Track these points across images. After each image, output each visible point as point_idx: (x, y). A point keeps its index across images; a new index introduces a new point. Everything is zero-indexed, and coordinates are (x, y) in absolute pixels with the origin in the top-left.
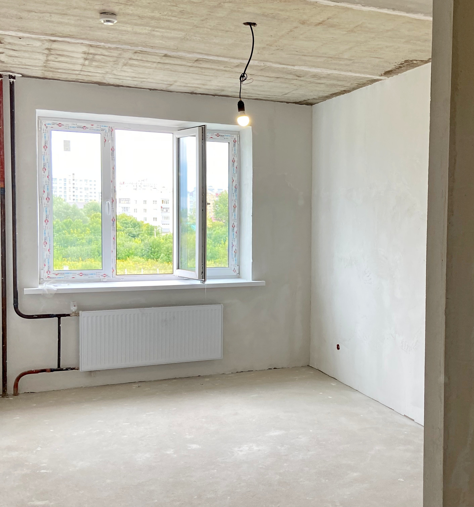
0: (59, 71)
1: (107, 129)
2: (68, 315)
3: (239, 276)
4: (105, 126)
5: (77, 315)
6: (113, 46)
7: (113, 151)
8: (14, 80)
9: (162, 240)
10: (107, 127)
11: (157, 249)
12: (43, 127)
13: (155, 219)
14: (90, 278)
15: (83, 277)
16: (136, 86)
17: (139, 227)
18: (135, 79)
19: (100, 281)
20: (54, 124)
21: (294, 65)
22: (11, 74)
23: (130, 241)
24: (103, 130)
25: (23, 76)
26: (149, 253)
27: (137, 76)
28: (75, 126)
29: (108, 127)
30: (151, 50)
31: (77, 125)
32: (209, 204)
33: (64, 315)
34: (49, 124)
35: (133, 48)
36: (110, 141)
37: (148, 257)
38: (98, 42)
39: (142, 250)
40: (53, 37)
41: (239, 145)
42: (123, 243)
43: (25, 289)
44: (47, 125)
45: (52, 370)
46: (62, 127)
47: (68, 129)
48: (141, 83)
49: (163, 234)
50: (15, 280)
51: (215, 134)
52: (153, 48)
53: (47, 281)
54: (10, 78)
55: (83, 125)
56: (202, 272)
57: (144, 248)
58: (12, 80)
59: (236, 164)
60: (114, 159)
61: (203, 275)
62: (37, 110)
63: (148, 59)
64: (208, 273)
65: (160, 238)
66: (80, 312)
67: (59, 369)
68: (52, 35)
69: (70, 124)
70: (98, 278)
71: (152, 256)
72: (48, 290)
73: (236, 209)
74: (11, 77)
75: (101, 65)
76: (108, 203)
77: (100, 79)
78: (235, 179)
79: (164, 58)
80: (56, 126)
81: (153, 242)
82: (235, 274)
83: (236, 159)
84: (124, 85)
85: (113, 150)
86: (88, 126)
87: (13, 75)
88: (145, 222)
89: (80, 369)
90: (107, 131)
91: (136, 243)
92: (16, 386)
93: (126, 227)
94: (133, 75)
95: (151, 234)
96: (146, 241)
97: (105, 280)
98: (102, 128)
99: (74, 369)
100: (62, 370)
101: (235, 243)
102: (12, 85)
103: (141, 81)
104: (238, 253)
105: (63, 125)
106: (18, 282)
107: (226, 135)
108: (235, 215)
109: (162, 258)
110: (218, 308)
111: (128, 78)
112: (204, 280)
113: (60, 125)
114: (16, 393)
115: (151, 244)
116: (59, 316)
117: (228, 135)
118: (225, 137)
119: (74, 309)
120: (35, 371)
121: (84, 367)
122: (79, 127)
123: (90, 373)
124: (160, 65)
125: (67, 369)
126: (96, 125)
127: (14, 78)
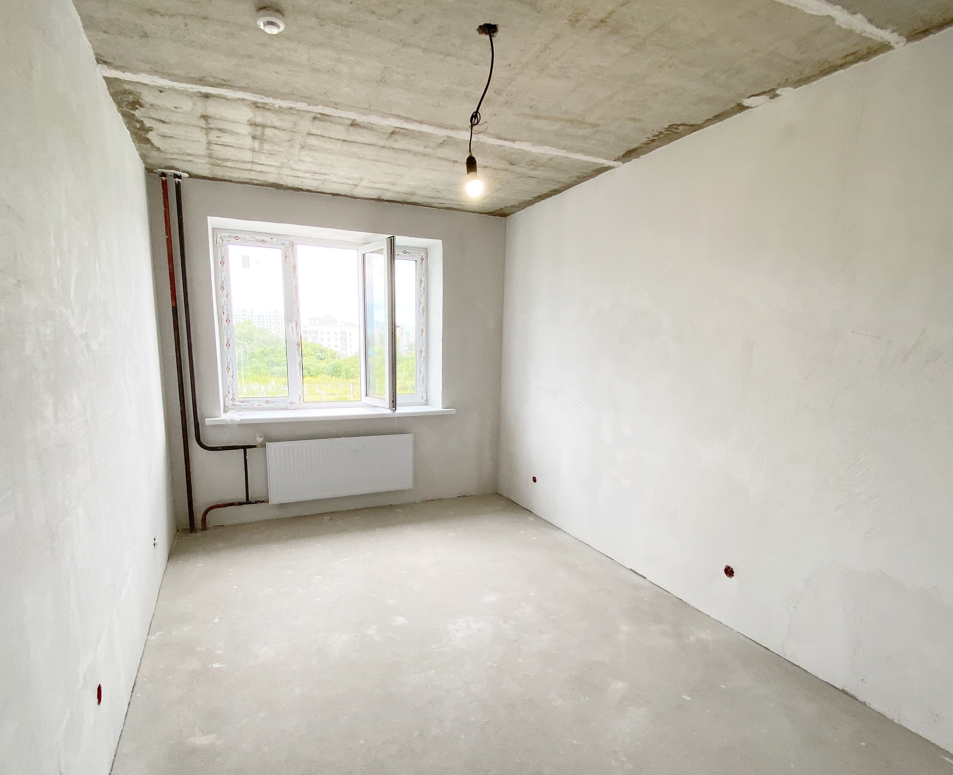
0: (228, 164)
1: (287, 243)
2: (255, 446)
3: (426, 403)
4: (285, 240)
5: (263, 446)
6: (285, 104)
7: (295, 269)
8: (180, 180)
9: (342, 362)
10: (288, 240)
11: (338, 369)
12: (219, 240)
13: (336, 346)
14: (277, 406)
15: (269, 405)
16: (317, 189)
17: (325, 352)
18: (316, 176)
19: (287, 409)
20: (230, 237)
21: (513, 141)
22: (176, 172)
23: (319, 363)
24: (283, 244)
25: (191, 176)
26: (333, 372)
27: (317, 170)
28: (253, 239)
29: (288, 242)
30: (335, 113)
31: (256, 238)
32: (399, 327)
33: (250, 447)
34: (225, 237)
35: (311, 108)
36: (291, 257)
37: (333, 375)
38: (263, 97)
39: (328, 369)
40: (202, 86)
41: (427, 263)
42: (313, 364)
43: (206, 419)
44: (223, 238)
45: (240, 504)
46: (240, 240)
47: (245, 243)
48: (323, 183)
49: (343, 358)
50: (195, 410)
51: (402, 251)
52: (338, 107)
53: (232, 409)
54: (175, 178)
55: (261, 238)
56: (393, 401)
57: (329, 368)
58: (177, 180)
59: (423, 284)
60: (296, 277)
61: (394, 404)
62: (208, 217)
63: (332, 134)
64: (398, 401)
65: (340, 360)
66: (267, 443)
67: (248, 502)
68: (201, 81)
69: (248, 237)
70: (285, 405)
71: (335, 374)
72: (231, 420)
73: (424, 332)
74: (176, 176)
75: (274, 150)
76: (292, 326)
77: (276, 178)
78: (423, 300)
79: (351, 129)
80: (232, 239)
81: (335, 364)
82: (423, 401)
83: (423, 279)
84: (304, 188)
85: (295, 267)
86: (268, 239)
87: (179, 173)
88: (330, 349)
89: (270, 501)
90: (288, 246)
91: (323, 364)
92: (204, 520)
93: (315, 352)
94: (314, 168)
95: (334, 358)
96: (330, 363)
97: (291, 408)
98: (283, 242)
99: (263, 502)
100: (251, 503)
101: (423, 369)
102: (178, 186)
103: (323, 180)
104: (426, 379)
105: (240, 238)
106: (198, 411)
107: (413, 252)
108: (422, 340)
109: (342, 376)
110: (409, 437)
111: (308, 175)
112: (394, 409)
113: (236, 238)
114: (204, 528)
115: (334, 365)
116: (245, 448)
117: (415, 252)
118: (413, 254)
119: (260, 440)
120: (223, 504)
121: (274, 499)
122: (257, 241)
123: (282, 506)
124: (346, 147)
125: (256, 502)
126: (276, 238)
127: (180, 177)
